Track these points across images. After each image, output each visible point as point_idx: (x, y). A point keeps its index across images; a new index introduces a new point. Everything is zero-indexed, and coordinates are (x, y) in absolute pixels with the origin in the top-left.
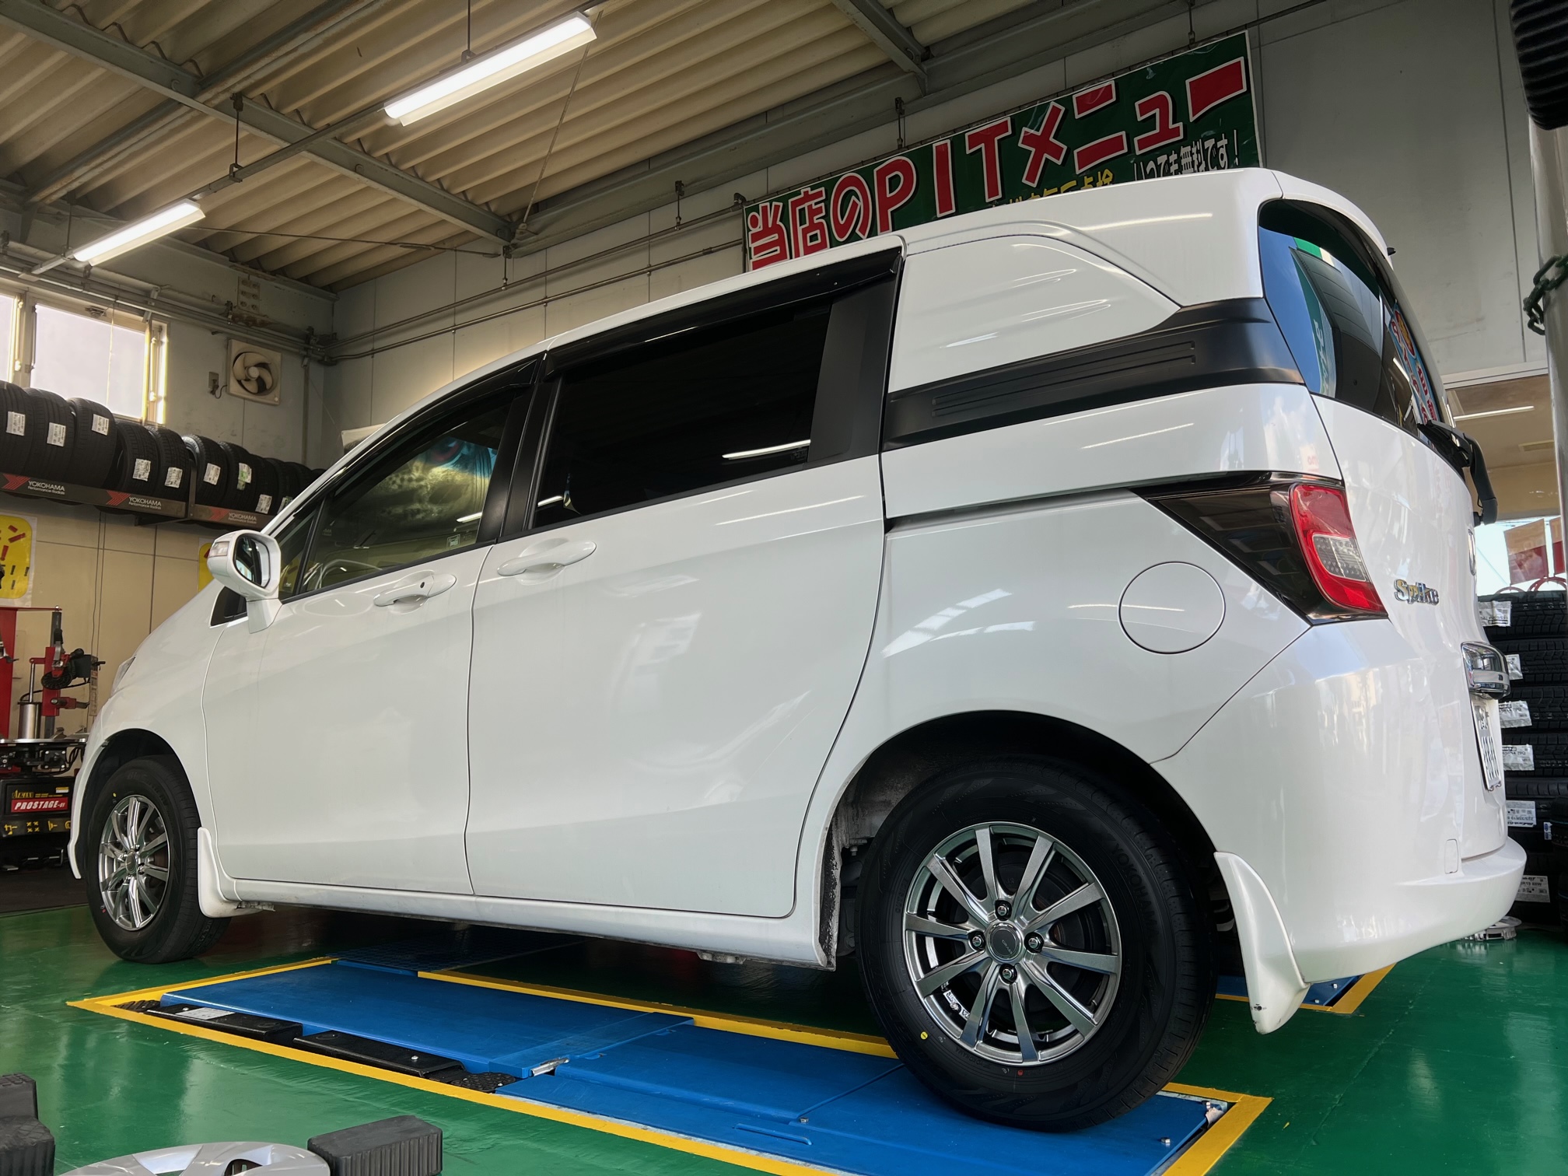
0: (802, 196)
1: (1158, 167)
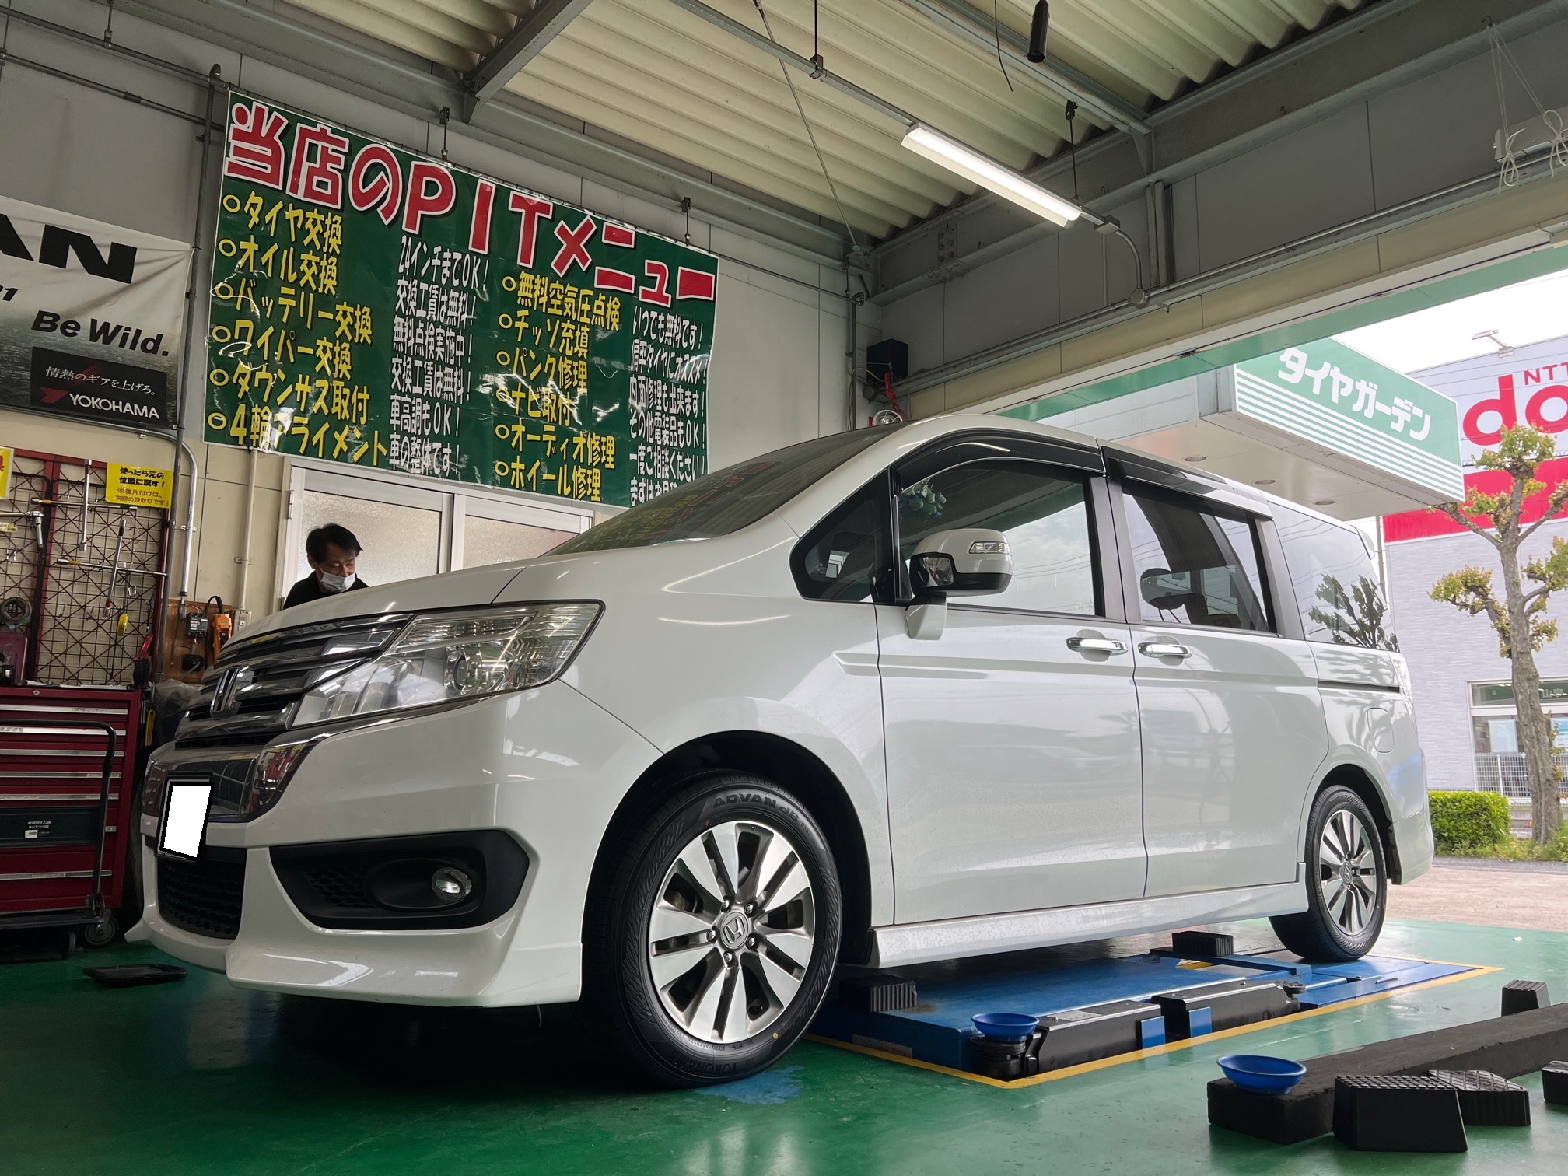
0: (318, 130)
1: (651, 318)
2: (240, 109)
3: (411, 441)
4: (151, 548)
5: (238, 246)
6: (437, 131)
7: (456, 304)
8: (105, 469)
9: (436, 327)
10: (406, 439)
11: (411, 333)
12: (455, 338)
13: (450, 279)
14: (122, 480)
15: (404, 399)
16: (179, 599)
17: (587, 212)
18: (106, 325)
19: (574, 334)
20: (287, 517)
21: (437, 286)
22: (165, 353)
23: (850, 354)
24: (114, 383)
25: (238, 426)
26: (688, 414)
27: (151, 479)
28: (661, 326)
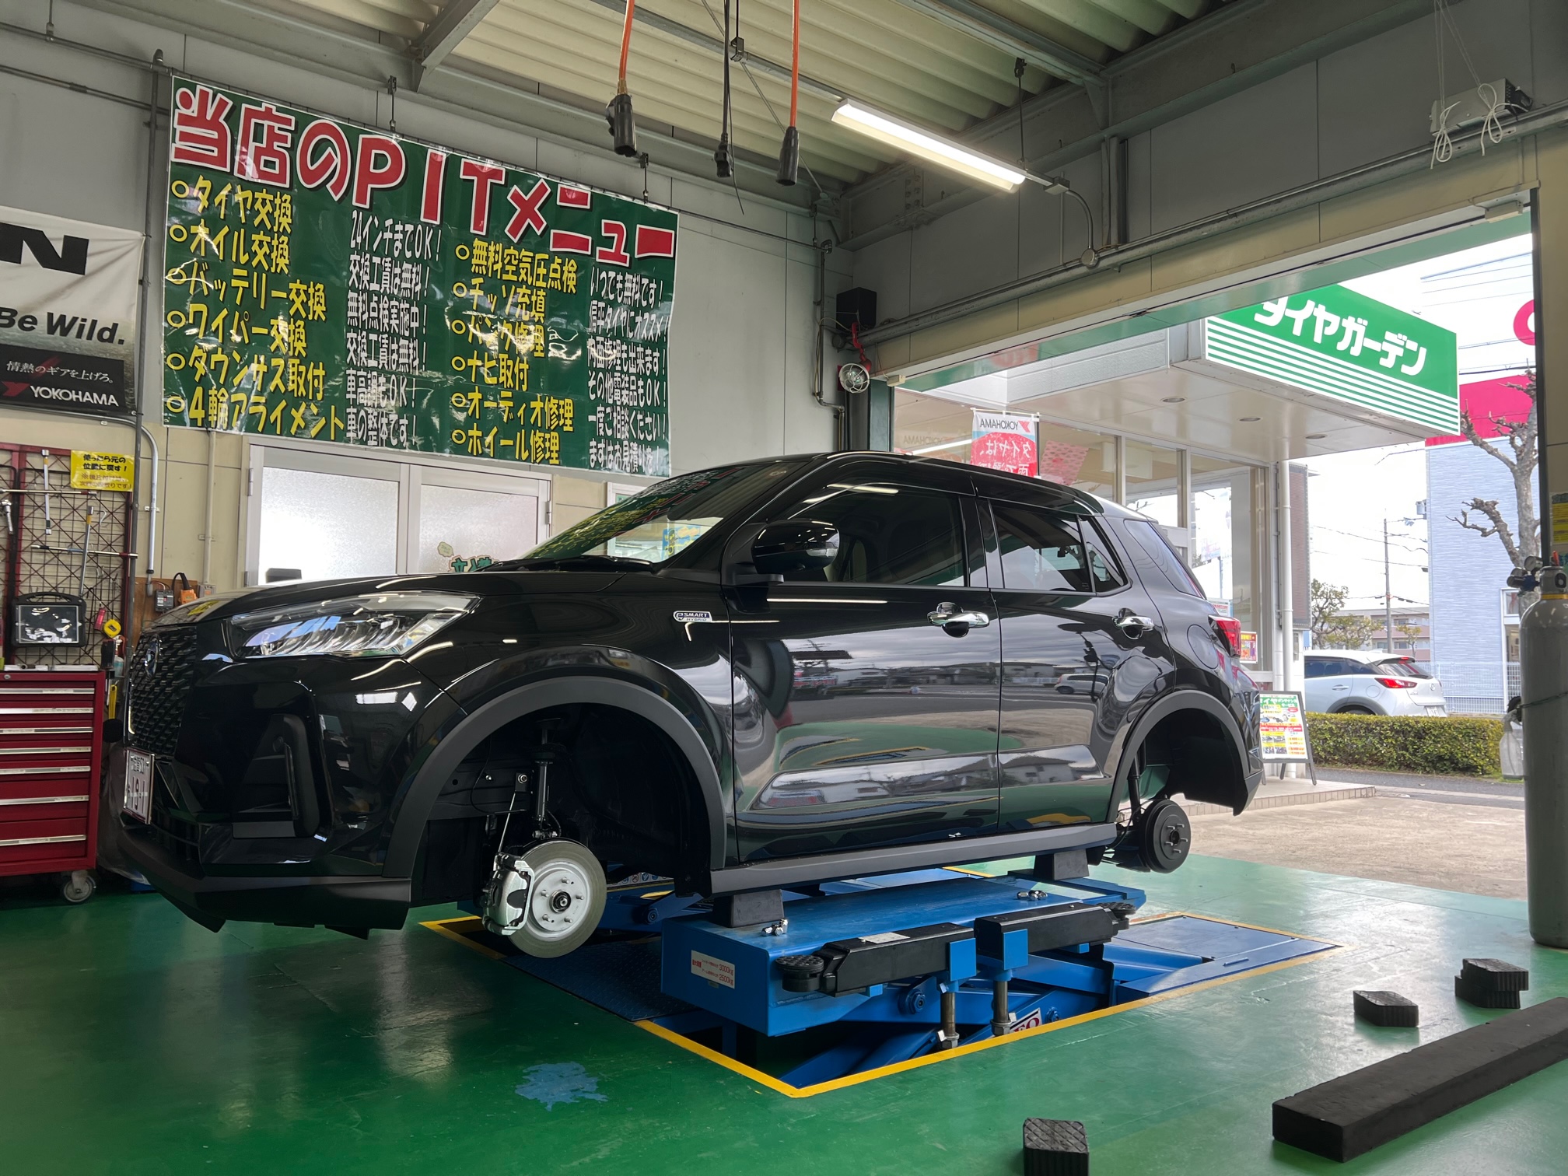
0: (263, 109)
1: (608, 278)
2: (184, 94)
3: (367, 414)
4: (118, 530)
5: (188, 231)
6: (385, 99)
7: (409, 276)
8: (70, 456)
9: (390, 299)
10: (362, 413)
11: (365, 307)
12: (409, 310)
13: (402, 251)
14: (86, 466)
15: (359, 373)
16: (145, 576)
17: (540, 175)
18: (63, 318)
19: (530, 299)
20: (248, 495)
21: (390, 259)
22: (121, 342)
23: (818, 303)
24: (73, 374)
25: (197, 408)
26: (648, 373)
27: (114, 464)
28: (619, 286)
